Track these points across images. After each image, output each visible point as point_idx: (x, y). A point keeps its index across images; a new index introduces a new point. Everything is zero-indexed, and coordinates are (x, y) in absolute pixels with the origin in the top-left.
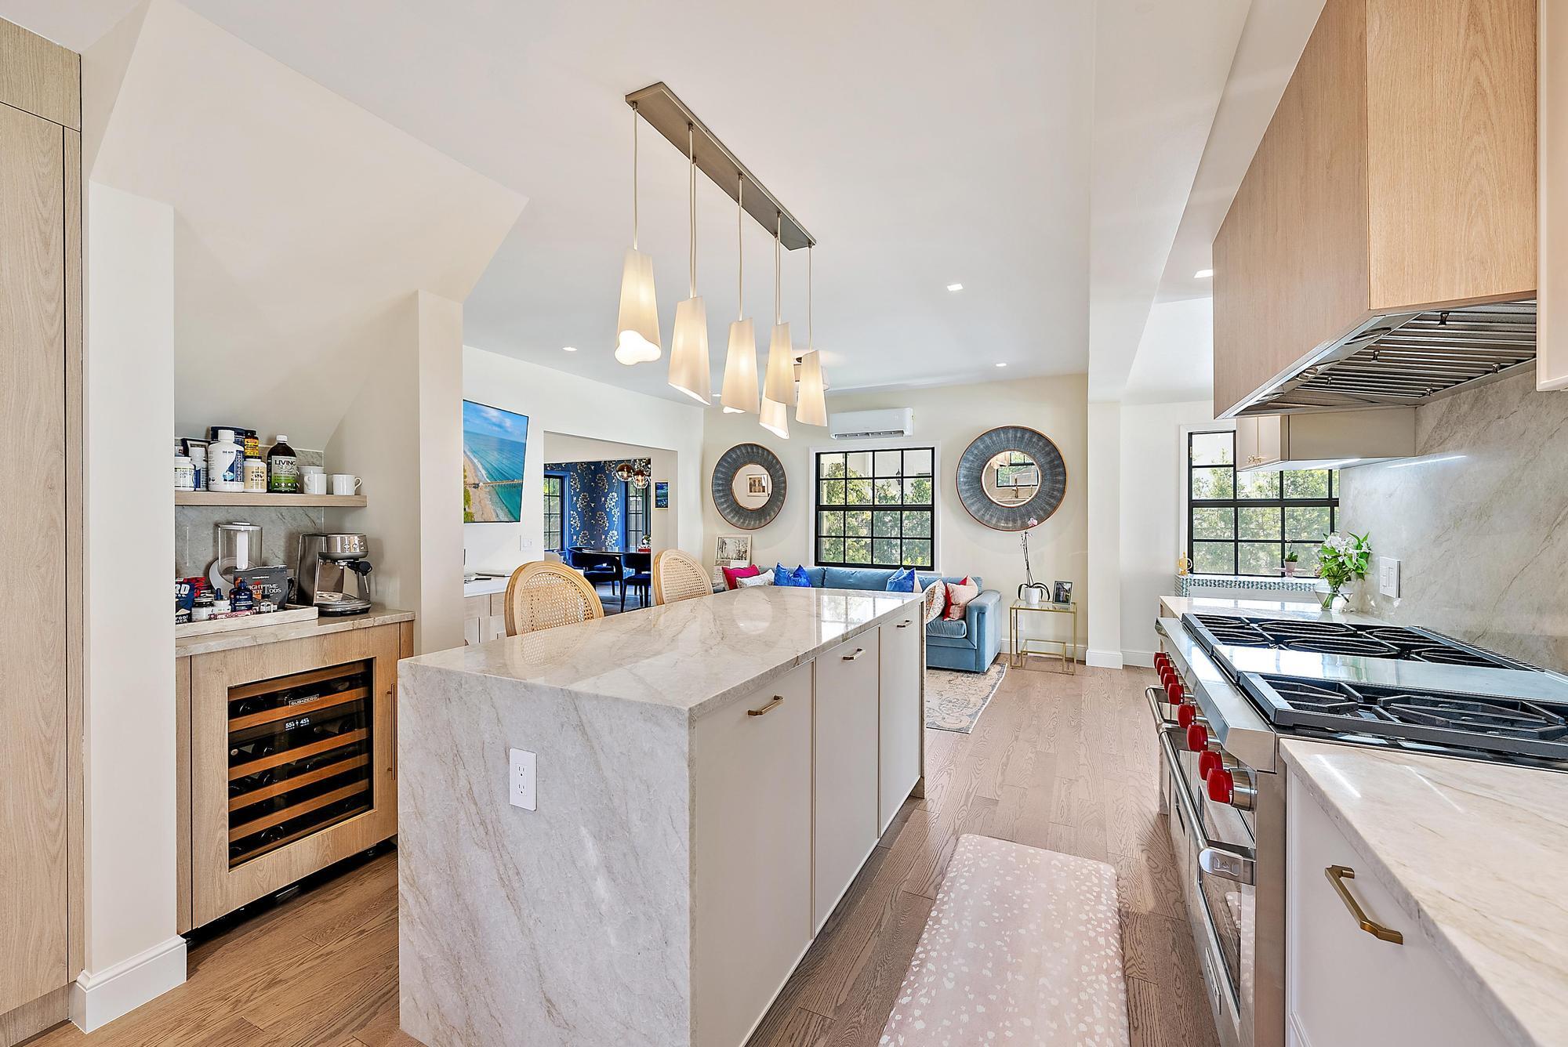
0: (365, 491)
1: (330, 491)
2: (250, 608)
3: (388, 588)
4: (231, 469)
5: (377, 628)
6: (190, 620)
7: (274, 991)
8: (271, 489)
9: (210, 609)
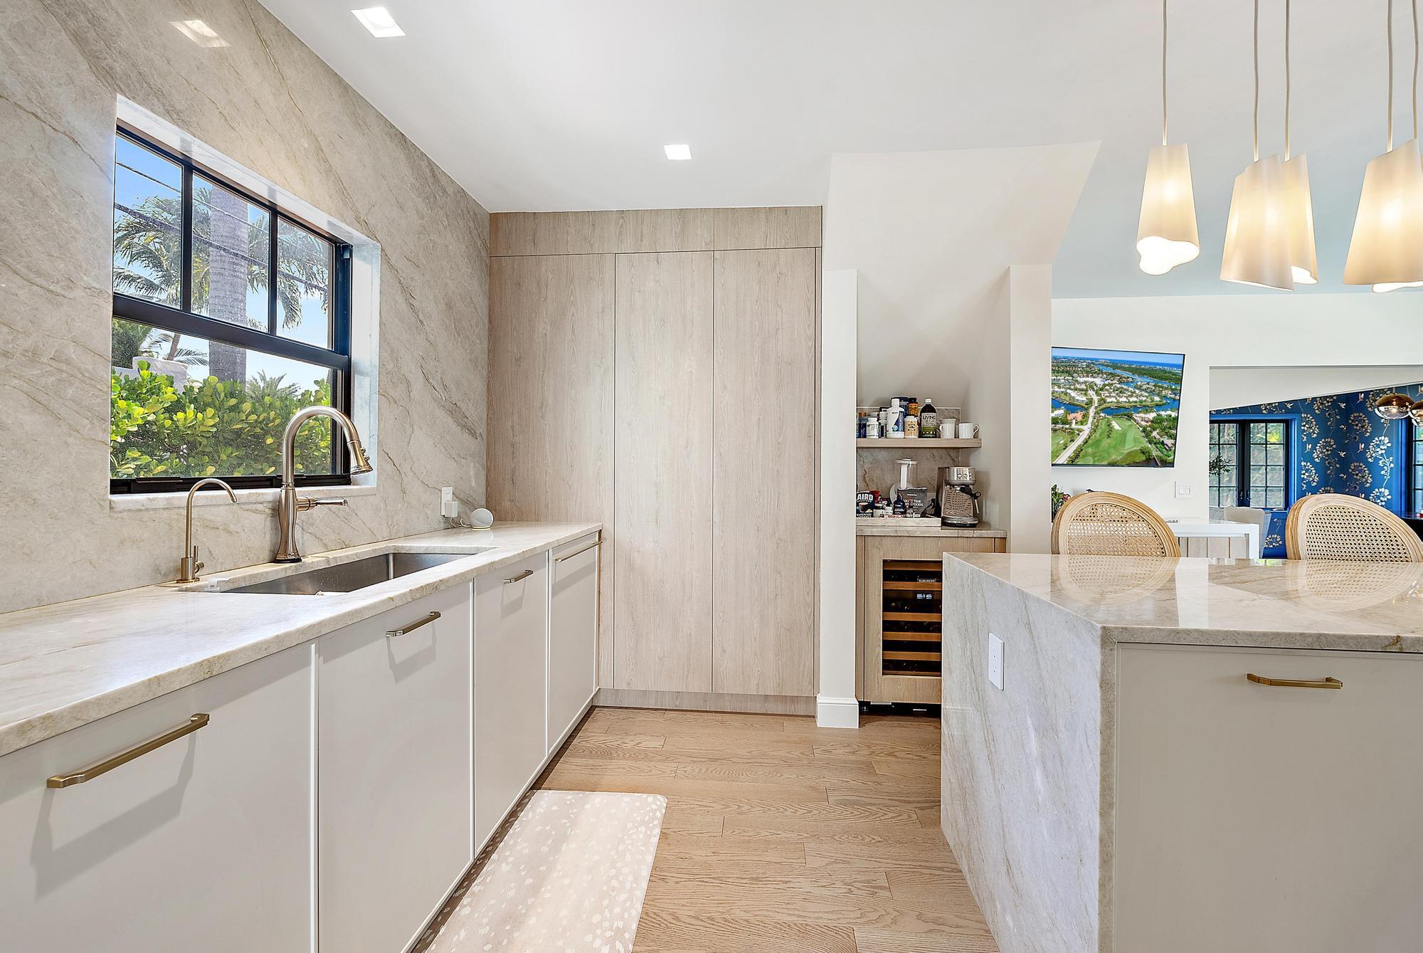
0: (981, 435)
1: (957, 436)
2: (902, 513)
3: (992, 511)
4: (897, 423)
5: (976, 539)
6: (872, 516)
7: (891, 759)
8: (921, 435)
9: (882, 510)
